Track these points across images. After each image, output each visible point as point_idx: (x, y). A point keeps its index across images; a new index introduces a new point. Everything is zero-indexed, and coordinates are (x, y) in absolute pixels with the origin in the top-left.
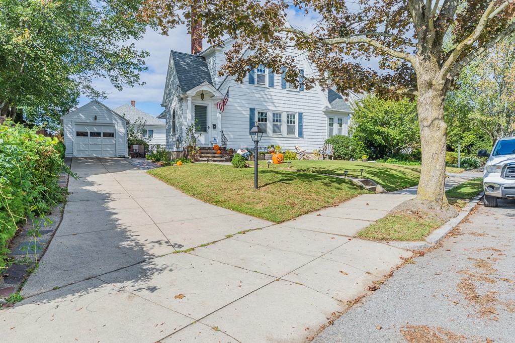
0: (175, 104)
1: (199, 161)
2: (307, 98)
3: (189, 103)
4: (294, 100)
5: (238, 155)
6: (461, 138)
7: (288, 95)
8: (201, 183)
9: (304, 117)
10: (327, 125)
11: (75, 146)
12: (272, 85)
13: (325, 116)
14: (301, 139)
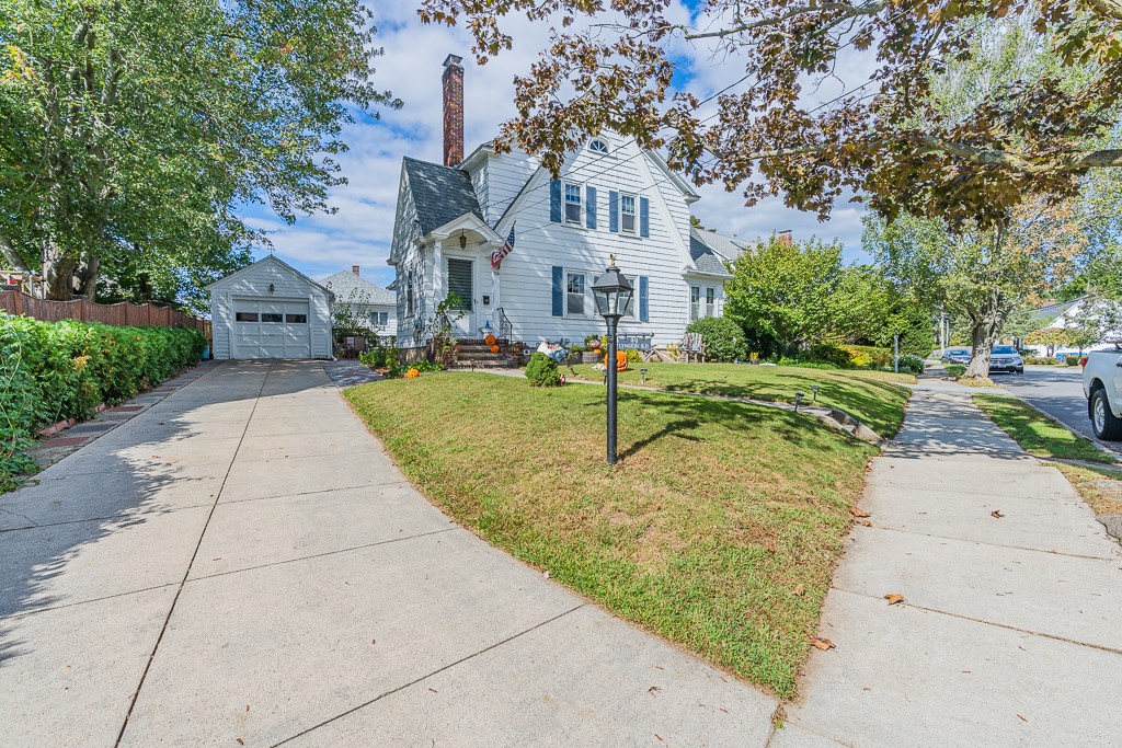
0: (412, 255)
1: (457, 367)
2: (655, 250)
3: (438, 253)
4: (632, 253)
5: (541, 356)
7: (621, 245)
9: (650, 285)
10: (689, 299)
11: (234, 339)
12: (592, 225)
13: (685, 283)
14: (644, 324)
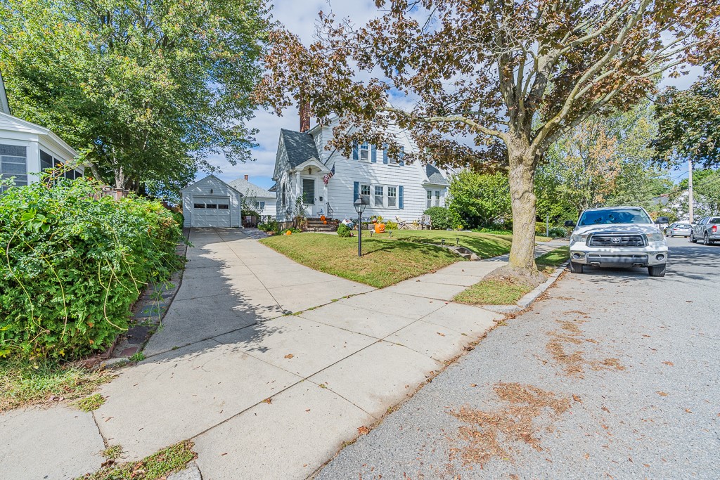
0: (284, 179)
1: (307, 231)
2: (408, 172)
3: (298, 177)
4: (395, 174)
5: (343, 225)
6: (549, 210)
7: (390, 170)
8: (308, 251)
9: (404, 190)
10: (425, 197)
11: (193, 217)
12: (374, 160)
13: (423, 189)
14: (401, 210)
